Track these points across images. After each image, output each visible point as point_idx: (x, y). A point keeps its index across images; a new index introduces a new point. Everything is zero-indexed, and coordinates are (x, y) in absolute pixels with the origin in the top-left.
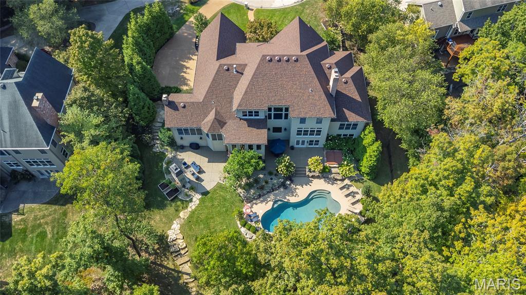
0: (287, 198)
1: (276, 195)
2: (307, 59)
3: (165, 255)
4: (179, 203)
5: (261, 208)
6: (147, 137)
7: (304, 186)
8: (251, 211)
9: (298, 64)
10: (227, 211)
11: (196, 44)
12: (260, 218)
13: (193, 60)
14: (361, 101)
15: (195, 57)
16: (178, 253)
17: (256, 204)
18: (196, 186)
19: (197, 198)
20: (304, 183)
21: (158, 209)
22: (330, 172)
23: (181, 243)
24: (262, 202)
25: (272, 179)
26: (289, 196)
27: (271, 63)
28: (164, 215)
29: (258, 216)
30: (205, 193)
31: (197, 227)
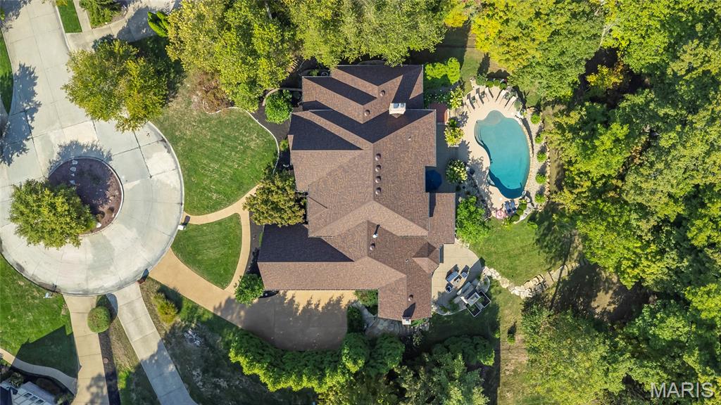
0: (484, 169)
1: (481, 183)
2: (378, 142)
3: (543, 298)
4: (492, 291)
5: (497, 199)
6: (416, 340)
7: (470, 150)
8: (501, 209)
9: (383, 154)
10: (500, 237)
11: (264, 296)
12: (509, 200)
13: (293, 297)
14: (402, 76)
15: (289, 295)
16: (543, 285)
17: (492, 204)
18: (474, 274)
19: (487, 271)
20: (466, 150)
21: (497, 313)
22: (455, 119)
23: (532, 283)
24: (489, 198)
25: (464, 187)
26: (482, 168)
27: (382, 188)
28: (505, 306)
29: (507, 202)
30: (482, 262)
31: (518, 268)
